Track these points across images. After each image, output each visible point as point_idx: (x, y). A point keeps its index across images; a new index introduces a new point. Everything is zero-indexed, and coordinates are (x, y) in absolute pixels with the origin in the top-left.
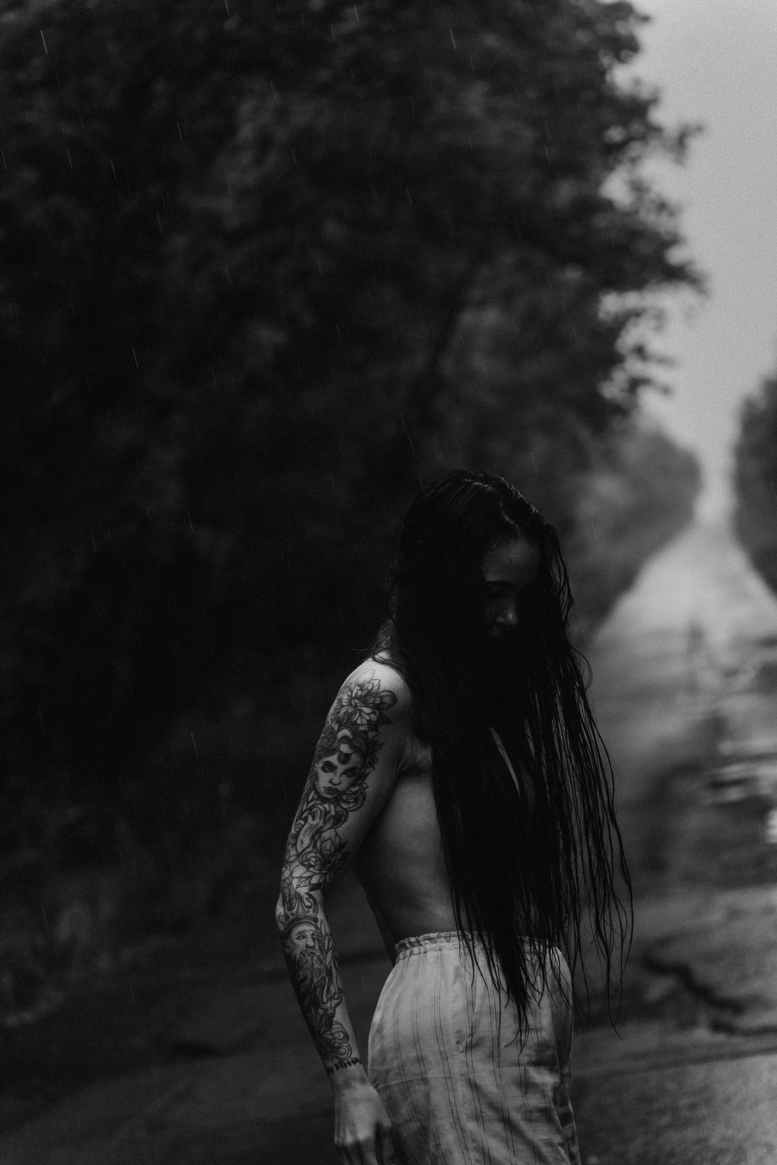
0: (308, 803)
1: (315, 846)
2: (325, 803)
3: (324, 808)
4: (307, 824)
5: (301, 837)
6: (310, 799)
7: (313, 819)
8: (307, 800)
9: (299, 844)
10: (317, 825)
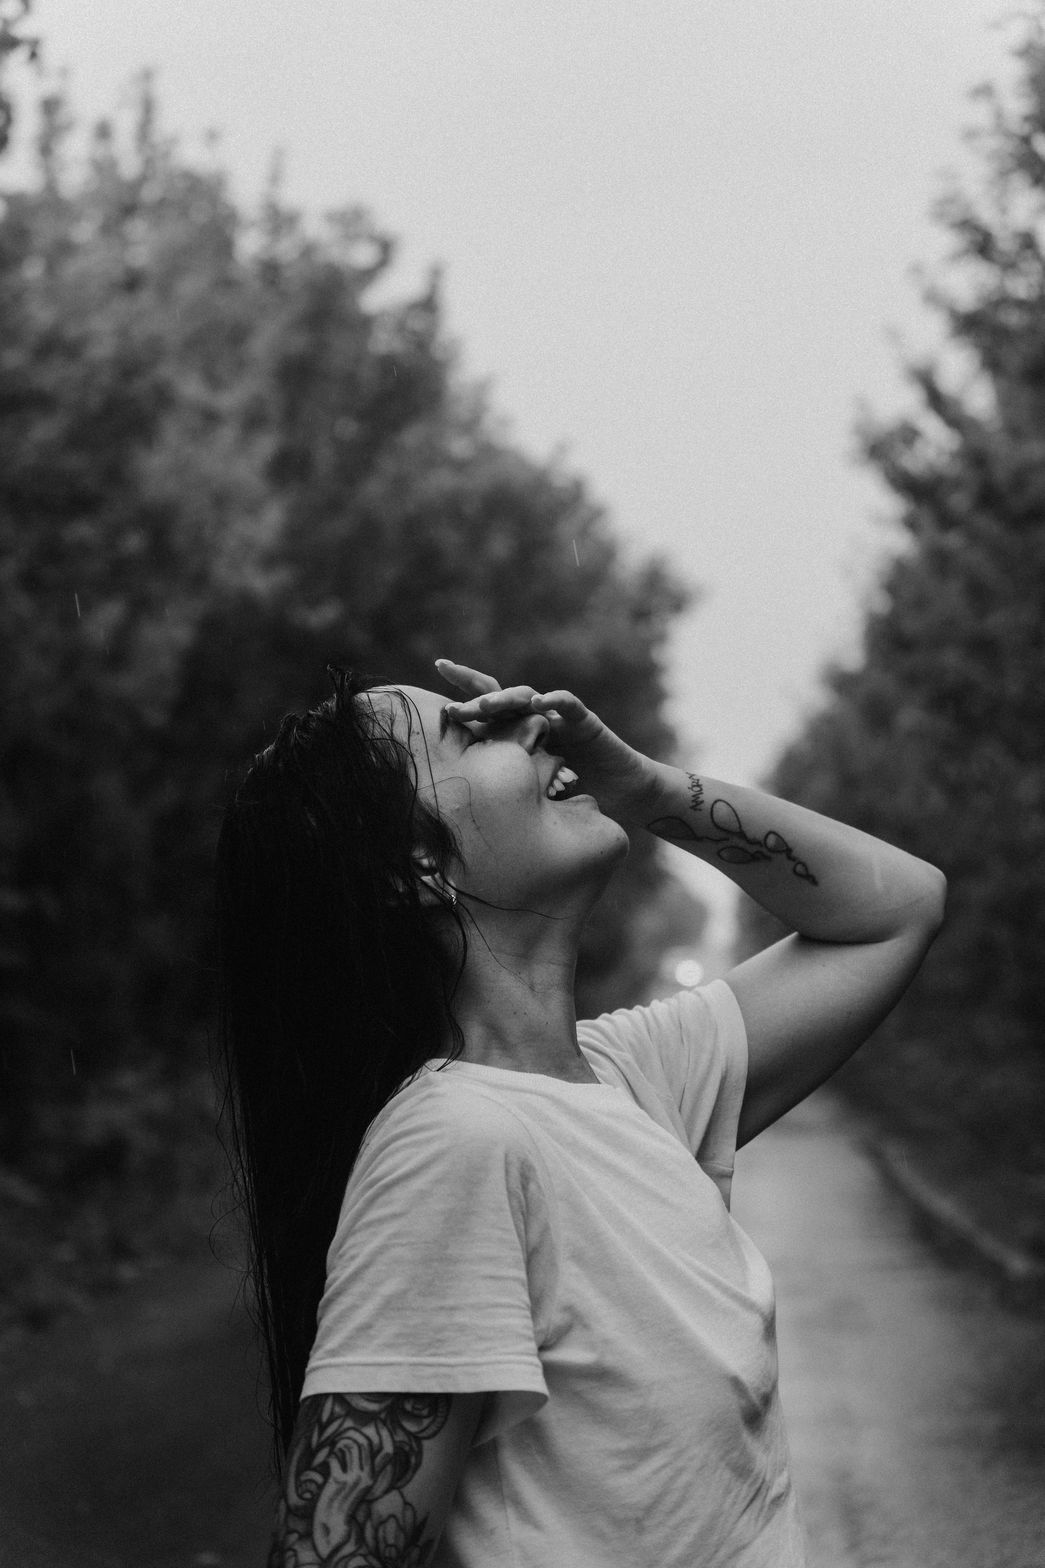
0: (323, 1428)
1: (361, 1540)
2: (365, 1424)
3: (367, 1438)
4: (331, 1480)
5: (320, 1516)
6: (325, 1416)
7: (344, 1468)
8: (319, 1420)
9: (318, 1534)
10: (356, 1484)
